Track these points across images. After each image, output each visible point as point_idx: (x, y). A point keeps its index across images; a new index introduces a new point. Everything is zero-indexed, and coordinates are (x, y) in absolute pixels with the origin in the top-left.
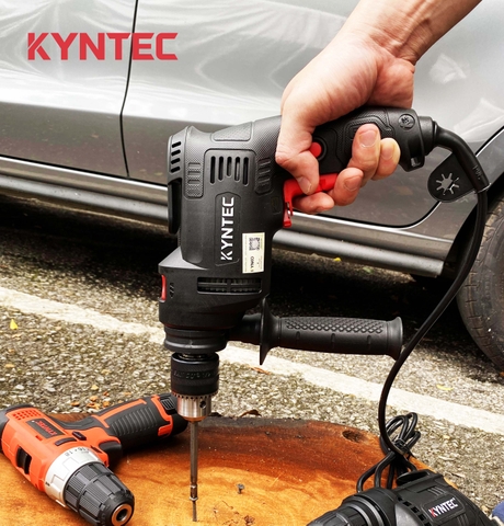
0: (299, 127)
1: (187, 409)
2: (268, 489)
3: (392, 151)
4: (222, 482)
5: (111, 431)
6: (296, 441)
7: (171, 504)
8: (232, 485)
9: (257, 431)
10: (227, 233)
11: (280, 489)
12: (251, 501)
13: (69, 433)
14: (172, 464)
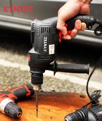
0: (62, 21)
1: (35, 88)
2: (57, 110)
3: (84, 25)
4: (44, 108)
5: (15, 95)
6: (65, 98)
7: (31, 113)
8: (47, 109)
9: (54, 96)
10: (45, 45)
11: (60, 110)
12: (52, 113)
13: (4, 95)
14: (30, 104)
